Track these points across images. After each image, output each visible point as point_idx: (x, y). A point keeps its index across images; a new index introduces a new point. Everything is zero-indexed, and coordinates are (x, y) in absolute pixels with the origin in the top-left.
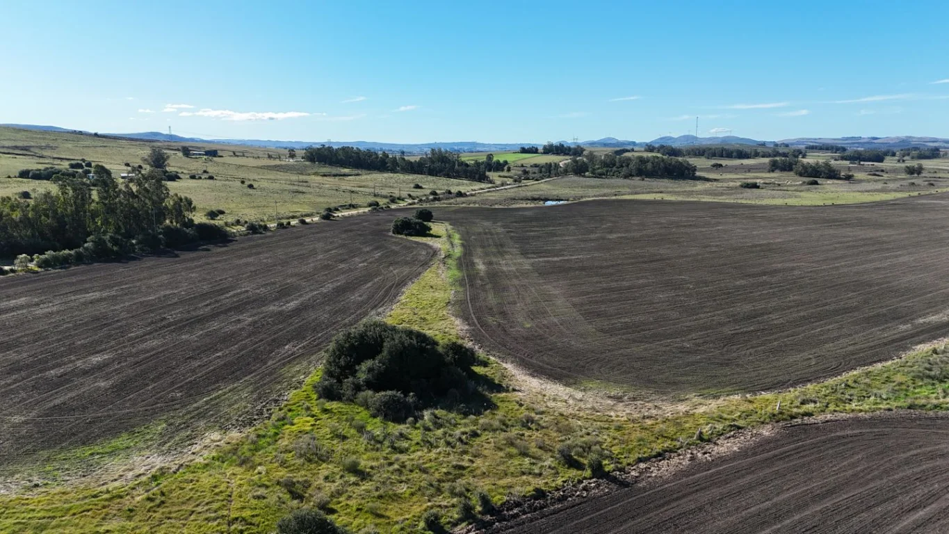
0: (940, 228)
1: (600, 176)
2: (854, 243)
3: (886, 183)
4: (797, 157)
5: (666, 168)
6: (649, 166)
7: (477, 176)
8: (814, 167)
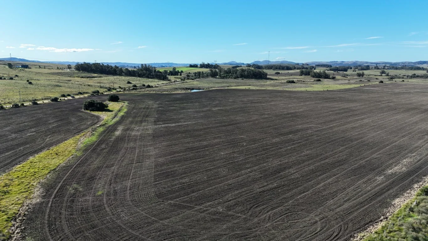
0: (379, 102)
1: (223, 78)
2: (339, 111)
3: (349, 80)
4: (312, 69)
5: (253, 74)
6: (246, 73)
7: (162, 77)
8: (319, 73)
